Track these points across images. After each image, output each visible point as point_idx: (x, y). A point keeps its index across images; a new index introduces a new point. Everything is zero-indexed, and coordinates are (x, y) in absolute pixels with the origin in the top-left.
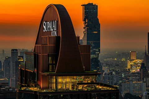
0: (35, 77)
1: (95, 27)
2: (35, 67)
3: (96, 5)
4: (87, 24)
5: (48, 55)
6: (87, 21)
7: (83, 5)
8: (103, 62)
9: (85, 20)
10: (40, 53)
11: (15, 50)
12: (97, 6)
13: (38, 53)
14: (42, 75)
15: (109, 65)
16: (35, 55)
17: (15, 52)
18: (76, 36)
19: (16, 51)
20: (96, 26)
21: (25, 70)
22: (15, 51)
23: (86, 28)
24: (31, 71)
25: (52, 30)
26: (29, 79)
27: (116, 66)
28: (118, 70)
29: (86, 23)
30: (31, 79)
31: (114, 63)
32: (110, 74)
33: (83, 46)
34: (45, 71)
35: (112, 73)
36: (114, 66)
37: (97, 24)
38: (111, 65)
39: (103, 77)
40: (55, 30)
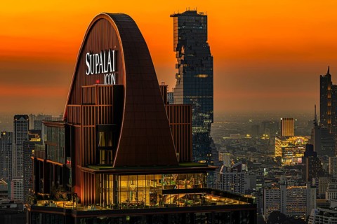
0: (69, 177)
1: (202, 65)
2: (68, 155)
3: (205, 14)
4: (183, 58)
5: (97, 126)
6: (183, 51)
7: (175, 16)
8: (220, 143)
9: (178, 49)
10: (79, 124)
12: (206, 16)
13: (74, 124)
14: (84, 173)
15: (234, 148)
16: (67, 127)
17: (22, 122)
18: (160, 84)
19: (24, 120)
20: (203, 62)
21: (45, 161)
22: (22, 119)
23: (182, 66)
24: (59, 164)
25: (105, 72)
26: (53, 183)
27: (249, 152)
28: (255, 161)
29: (180, 55)
30: (58, 182)
31: (245, 145)
32: (236, 169)
33: (175, 106)
34: (91, 165)
35: (239, 167)
36: (246, 151)
37: (207, 58)
38: (238, 149)
39: (221, 177)
40: (113, 72)
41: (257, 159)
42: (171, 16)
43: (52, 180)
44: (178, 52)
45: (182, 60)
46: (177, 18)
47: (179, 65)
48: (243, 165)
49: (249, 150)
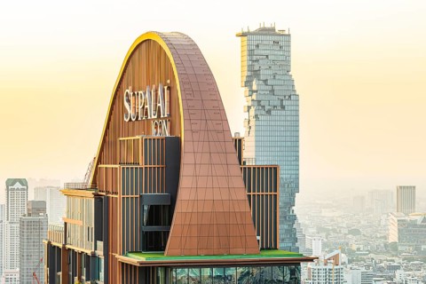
0: (99, 270)
1: (283, 107)
2: (98, 237)
3: (287, 33)
4: (254, 97)
5: (141, 196)
6: (255, 88)
7: (243, 35)
8: (307, 222)
9: (248, 83)
10: (116, 193)
11: (18, 183)
12: (289, 35)
13: (108, 192)
14: (123, 263)
15: (329, 230)
16: (97, 197)
17: (18, 189)
19: (21, 187)
20: (285, 103)
21: (64, 246)
22: (18, 185)
23: (253, 109)
24: (86, 251)
25: (153, 117)
26: (76, 279)
27: (350, 236)
28: (358, 249)
29: (251, 92)
30: (84, 278)
31: (344, 225)
32: (332, 261)
33: (254, 168)
34: (132, 252)
35: (336, 258)
36: (346, 234)
37: (290, 97)
38: (334, 231)
39: (309, 273)
40: (164, 118)
41: (361, 246)
42: (238, 36)
43: (74, 275)
44: (247, 89)
45: (253, 100)
46: (245, 38)
47: (249, 107)
48: (343, 255)
49: (350, 232)
